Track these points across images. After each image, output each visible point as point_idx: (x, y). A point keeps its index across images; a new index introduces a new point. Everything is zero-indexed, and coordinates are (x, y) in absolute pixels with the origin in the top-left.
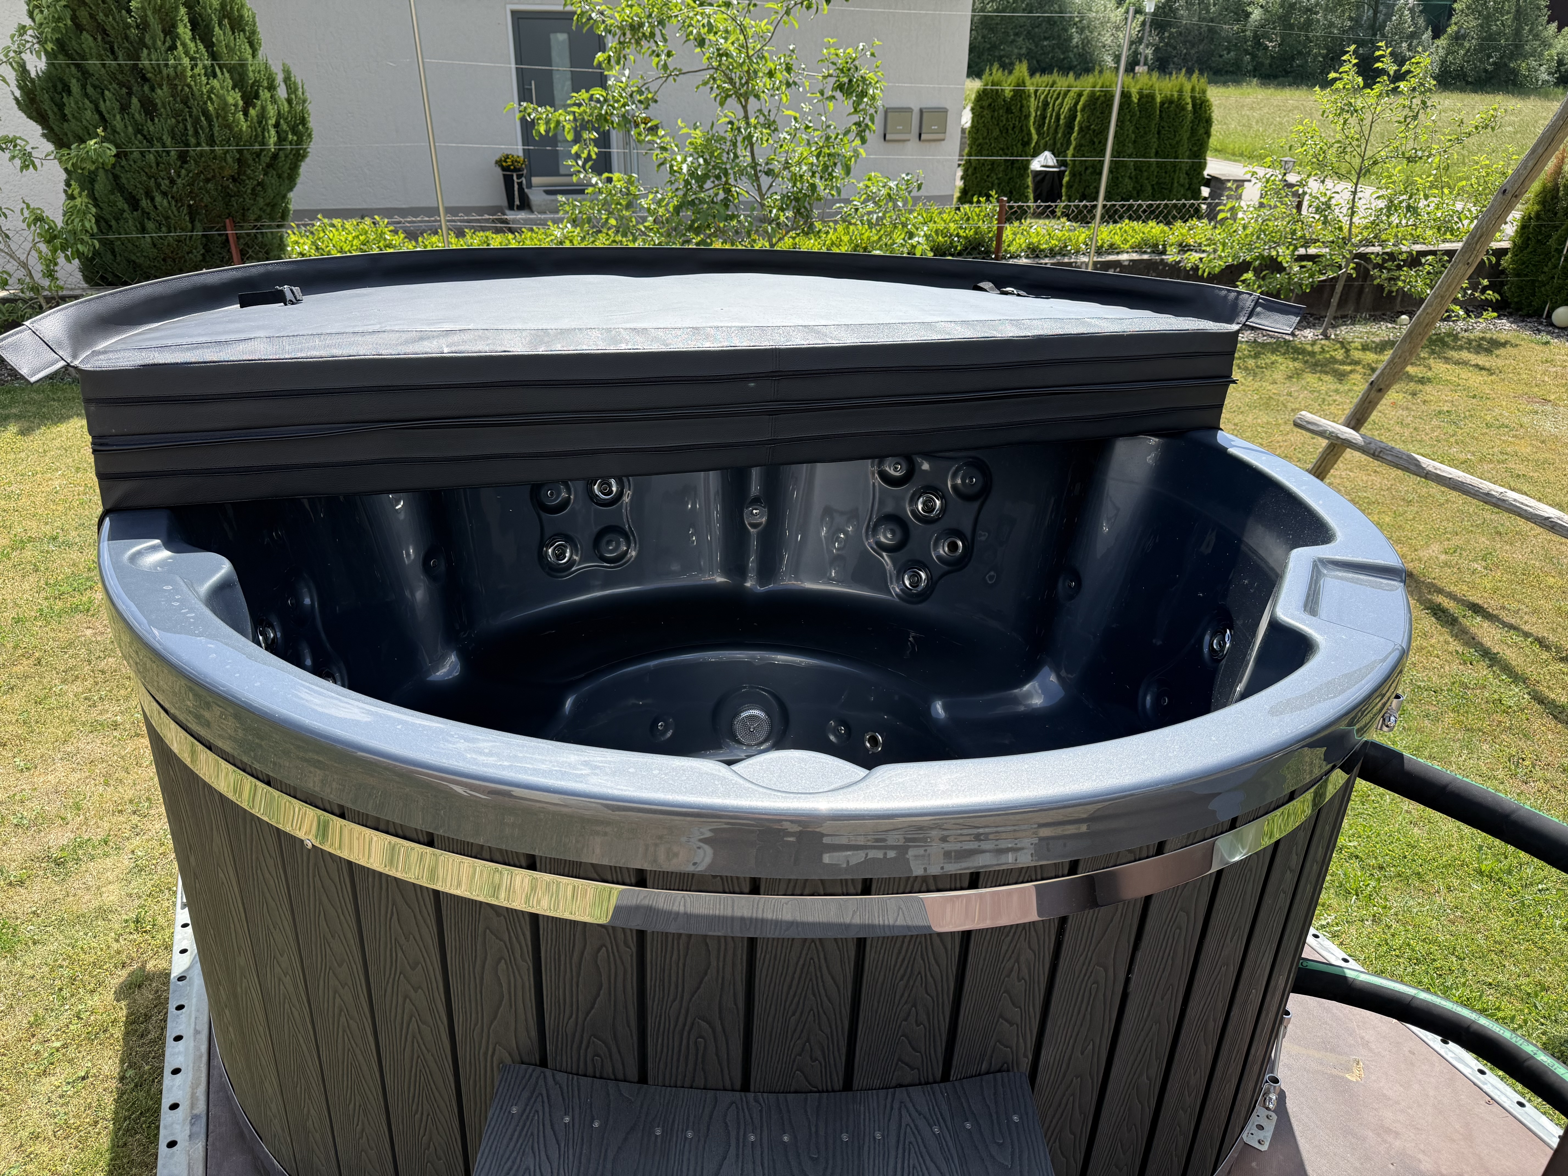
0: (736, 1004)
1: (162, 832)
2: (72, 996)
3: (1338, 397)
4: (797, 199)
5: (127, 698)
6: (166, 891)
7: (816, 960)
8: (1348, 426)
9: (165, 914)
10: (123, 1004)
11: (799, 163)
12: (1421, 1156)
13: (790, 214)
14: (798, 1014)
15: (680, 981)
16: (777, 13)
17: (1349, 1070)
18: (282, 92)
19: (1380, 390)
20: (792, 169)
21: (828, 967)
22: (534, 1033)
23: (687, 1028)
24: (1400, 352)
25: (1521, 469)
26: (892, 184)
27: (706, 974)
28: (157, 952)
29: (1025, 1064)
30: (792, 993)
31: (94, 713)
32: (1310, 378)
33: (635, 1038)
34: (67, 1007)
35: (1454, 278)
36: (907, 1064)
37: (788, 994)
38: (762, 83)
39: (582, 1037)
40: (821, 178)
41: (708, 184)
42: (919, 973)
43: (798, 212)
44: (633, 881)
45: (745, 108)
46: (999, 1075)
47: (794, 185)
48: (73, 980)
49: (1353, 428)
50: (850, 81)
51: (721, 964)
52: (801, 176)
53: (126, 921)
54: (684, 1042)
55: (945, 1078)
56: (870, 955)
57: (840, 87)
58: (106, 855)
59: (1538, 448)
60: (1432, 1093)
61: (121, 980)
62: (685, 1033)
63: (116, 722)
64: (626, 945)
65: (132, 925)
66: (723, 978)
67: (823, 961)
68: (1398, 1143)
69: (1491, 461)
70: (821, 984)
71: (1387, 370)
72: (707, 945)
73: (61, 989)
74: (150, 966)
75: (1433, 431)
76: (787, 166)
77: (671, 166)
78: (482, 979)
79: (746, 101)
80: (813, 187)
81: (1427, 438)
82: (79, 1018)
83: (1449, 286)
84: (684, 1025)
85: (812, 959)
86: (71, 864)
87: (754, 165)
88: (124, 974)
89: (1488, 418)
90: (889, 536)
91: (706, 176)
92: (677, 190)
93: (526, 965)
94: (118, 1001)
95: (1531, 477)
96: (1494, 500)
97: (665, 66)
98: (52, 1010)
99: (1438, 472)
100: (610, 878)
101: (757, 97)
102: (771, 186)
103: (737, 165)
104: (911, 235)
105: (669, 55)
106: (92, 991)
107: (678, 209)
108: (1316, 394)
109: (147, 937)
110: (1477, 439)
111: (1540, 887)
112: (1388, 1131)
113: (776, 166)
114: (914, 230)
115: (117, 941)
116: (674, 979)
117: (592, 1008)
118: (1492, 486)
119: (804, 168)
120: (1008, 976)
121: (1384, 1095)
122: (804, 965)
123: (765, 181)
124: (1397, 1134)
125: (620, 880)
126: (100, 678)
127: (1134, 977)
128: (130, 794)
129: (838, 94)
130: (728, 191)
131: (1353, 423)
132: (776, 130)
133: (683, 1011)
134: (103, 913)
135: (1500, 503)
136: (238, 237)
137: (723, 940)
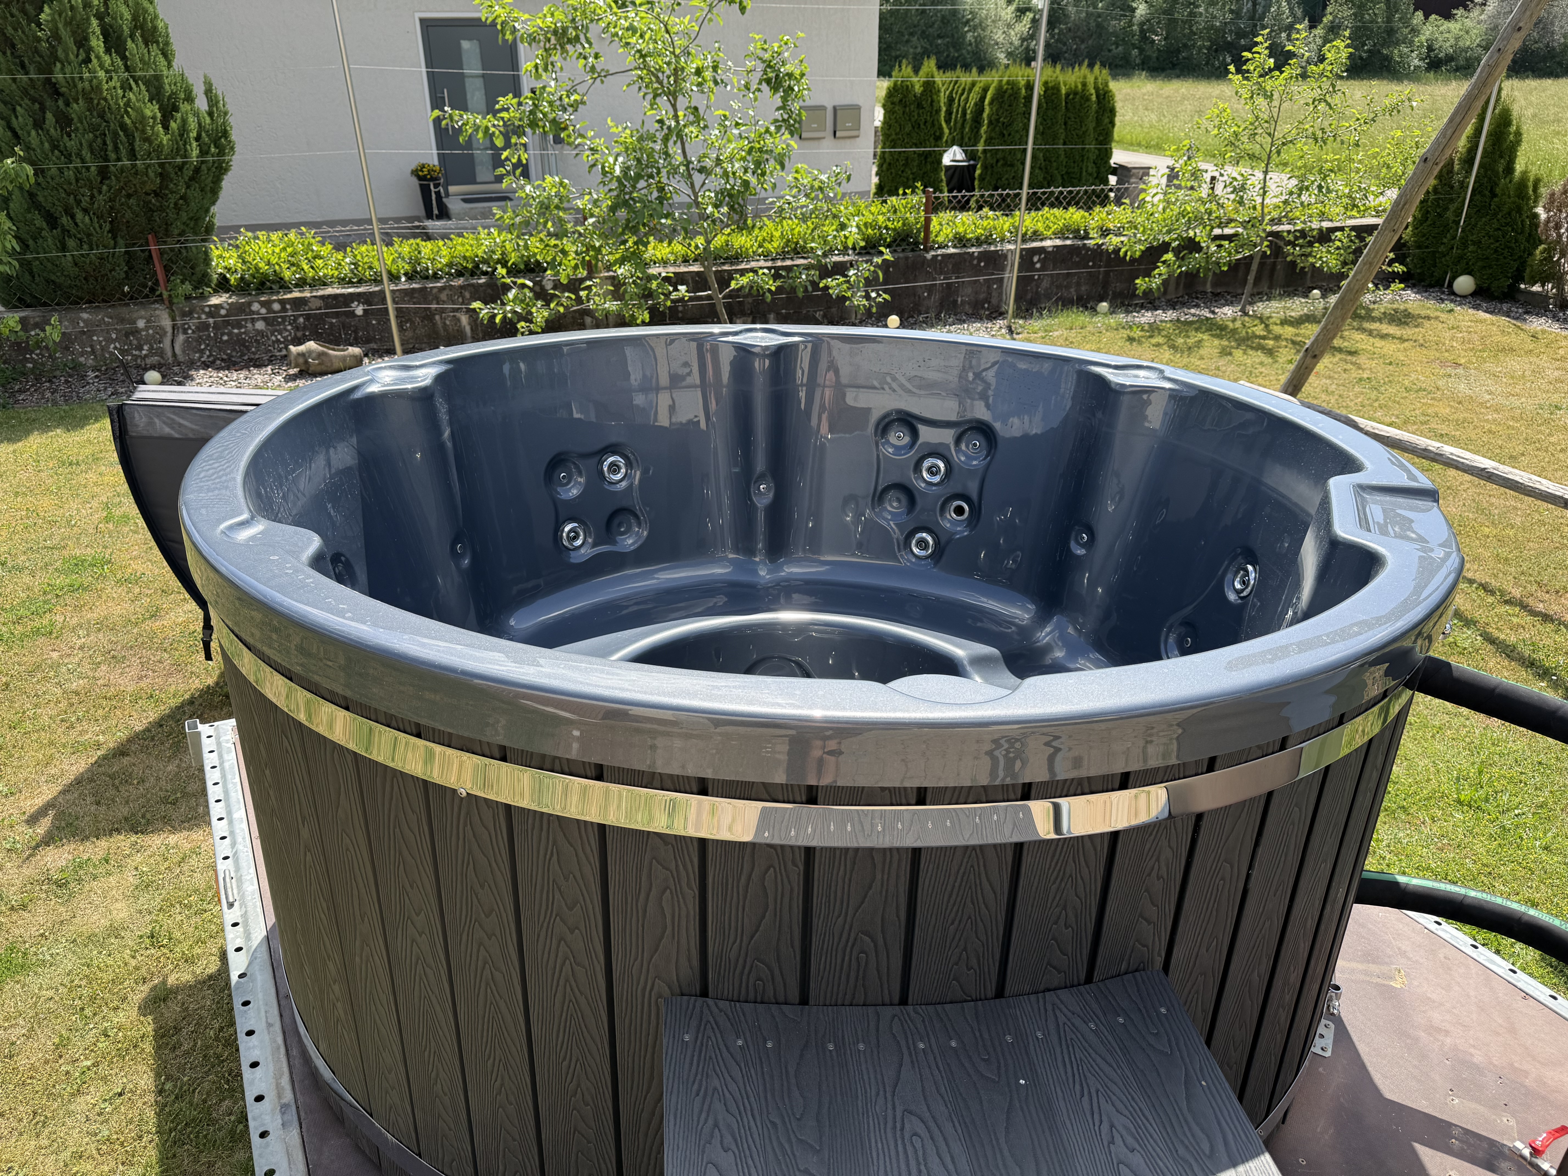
0: (898, 916)
1: (163, 847)
2: (95, 1014)
3: (1263, 370)
4: (730, 196)
5: (105, 718)
6: (178, 906)
7: (976, 868)
8: (1286, 393)
9: (180, 927)
10: (150, 1018)
11: (731, 160)
12: (1472, 1050)
13: (725, 209)
14: (957, 922)
15: (845, 897)
16: (701, 10)
17: (1391, 978)
18: (201, 103)
19: (1315, 356)
20: (725, 165)
21: (986, 874)
22: (696, 963)
23: (850, 944)
24: (1332, 318)
25: (1444, 429)
26: (824, 177)
27: (870, 888)
28: (178, 965)
29: (1159, 961)
30: (952, 902)
31: (73, 734)
32: (1238, 353)
33: (798, 958)
34: (91, 1026)
35: (1381, 245)
36: (1054, 968)
37: (948, 902)
39: (745, 961)
40: (754, 173)
41: (642, 184)
42: (1071, 876)
43: (732, 208)
44: (804, 799)
45: (674, 106)
46: (1137, 974)
47: (727, 182)
48: (93, 999)
49: (1291, 394)
50: (777, 76)
51: (886, 877)
52: (734, 173)
53: (141, 937)
54: (847, 958)
55: (1089, 980)
56: (1027, 859)
57: (767, 81)
58: (109, 874)
59: (1457, 409)
60: (1472, 993)
61: (143, 995)
62: (848, 949)
63: (98, 741)
64: (794, 864)
65: (148, 941)
66: (887, 891)
67: (982, 868)
68: (1448, 1040)
69: (1415, 423)
70: (979, 892)
71: (1321, 337)
72: (873, 858)
73: (82, 1009)
74: (171, 980)
75: (1357, 397)
76: (718, 161)
77: (603, 167)
78: (645, 911)
79: (675, 99)
80: (746, 183)
81: (1352, 404)
82: (107, 1036)
83: (1377, 253)
84: (847, 941)
85: (972, 866)
86: (73, 885)
87: (687, 164)
88: (146, 988)
89: (1406, 382)
90: (895, 504)
91: (639, 176)
92: (610, 190)
93: (692, 894)
94: (145, 1016)
95: (1454, 436)
96: (1432, 455)
97: (593, 68)
98: (77, 1031)
99: (1377, 432)
100: (781, 798)
102: (704, 183)
103: (669, 163)
104: (843, 226)
105: (596, 57)
106: (116, 1009)
107: (613, 209)
108: (1242, 367)
109: (165, 951)
110: (1398, 403)
111: (1516, 812)
112: (1439, 1030)
113: (708, 163)
114: (846, 221)
115: (134, 957)
116: (839, 894)
117: (757, 931)
118: (1429, 442)
119: (736, 164)
120: (1149, 875)
121: (1429, 998)
122: (964, 873)
123: (698, 178)
125: (791, 799)
126: (75, 699)
127: (1255, 873)
128: (125, 811)
129: (765, 88)
130: (661, 189)
131: (1290, 390)
132: (706, 127)
133: (847, 927)
134: (115, 931)
135: (1437, 457)
136: (161, 253)
137: (888, 853)
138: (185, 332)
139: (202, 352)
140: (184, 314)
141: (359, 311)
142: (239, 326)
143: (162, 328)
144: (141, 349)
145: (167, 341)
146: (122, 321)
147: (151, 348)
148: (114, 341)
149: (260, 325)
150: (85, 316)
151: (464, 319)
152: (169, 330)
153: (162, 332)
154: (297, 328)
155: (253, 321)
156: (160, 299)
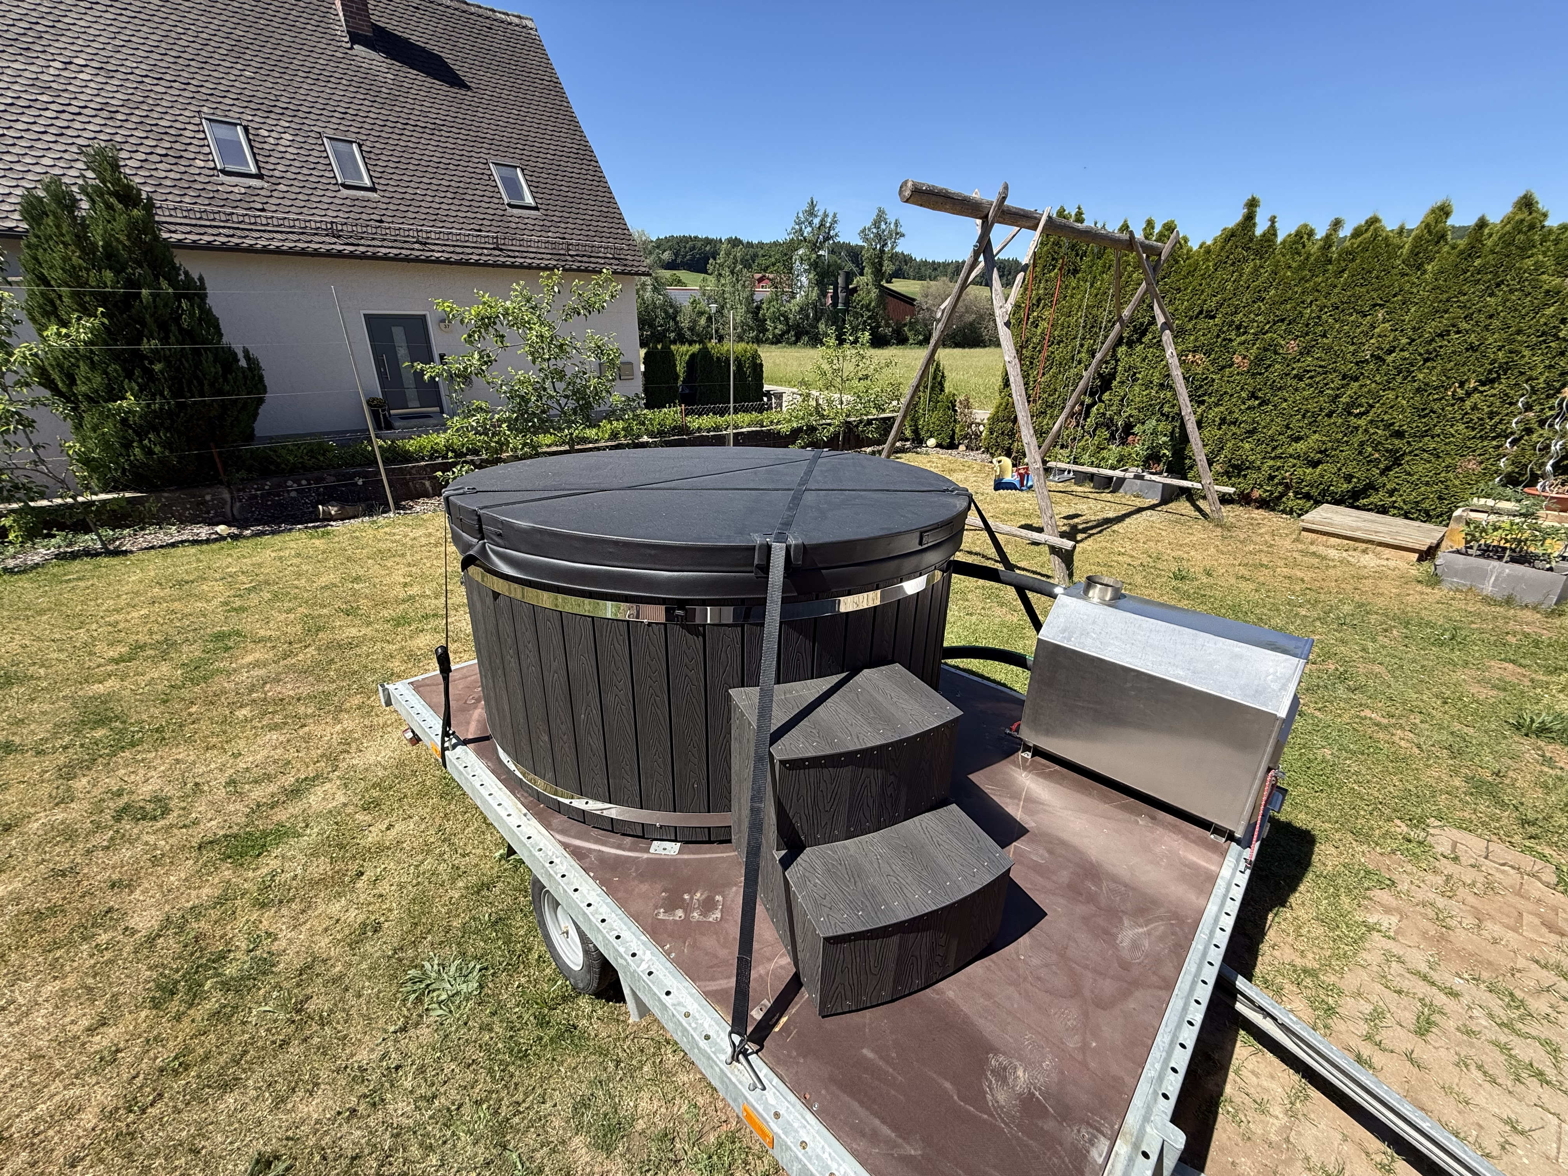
18: (243, 363)
138: (240, 501)
139: (253, 512)
141: (360, 482)
142: (279, 496)
143: (223, 499)
144: (208, 513)
145: (228, 507)
146: (194, 496)
147: (216, 512)
148: (188, 509)
149: (293, 494)
151: (427, 483)
152: (229, 500)
153: (224, 502)
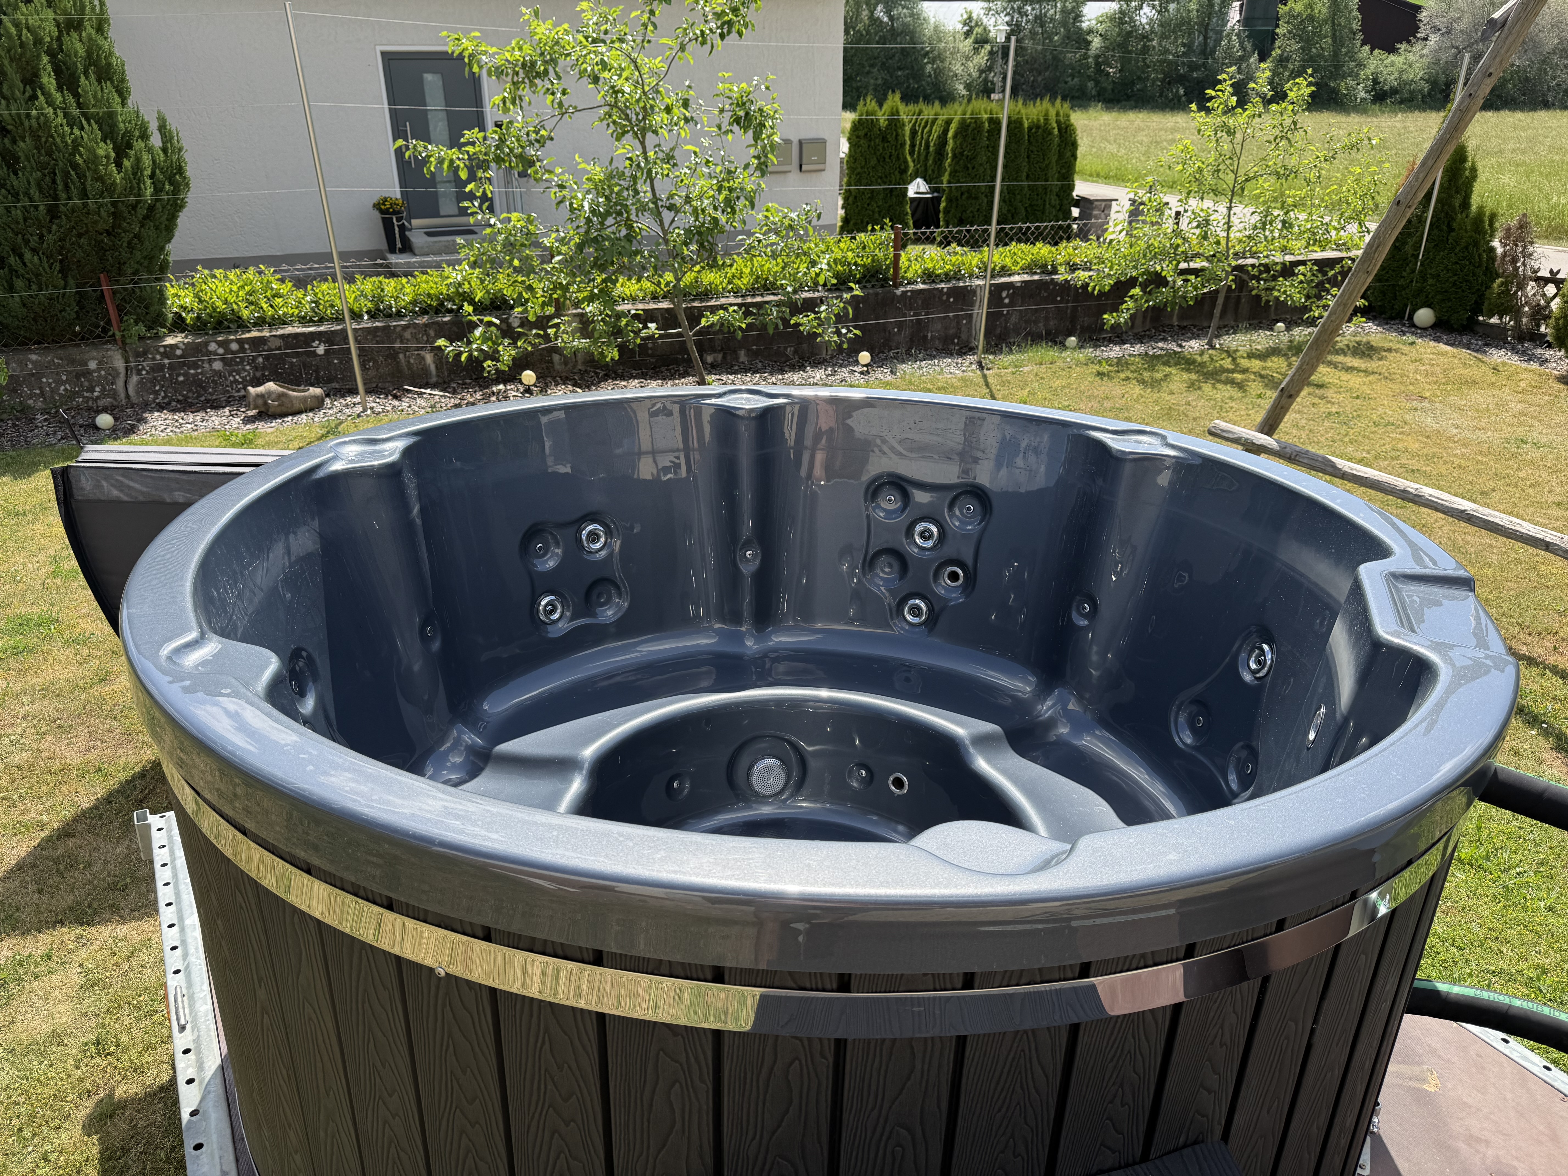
0: (939, 1107)
1: (111, 940)
2: (34, 1136)
3: (1233, 404)
4: (700, 233)
5: (50, 795)
6: (126, 1006)
7: (1027, 1052)
8: (1261, 431)
9: (129, 1031)
10: (95, 1138)
11: (700, 198)
12: (1515, 1163)
13: (694, 247)
14: (1004, 1109)
15: (881, 1090)
16: (671, 49)
17: (1424, 1080)
18: (156, 141)
19: (1290, 396)
20: (694, 203)
21: (1038, 1057)
22: (709, 1160)
23: (884, 1138)
24: (1307, 359)
25: (1414, 464)
26: (793, 215)
27: (909, 1079)
28: (125, 1075)
29: (1218, 1130)
30: (999, 1089)
31: (15, 813)
32: (1207, 388)
33: (826, 1153)
34: (30, 1149)
35: (1355, 287)
36: (1109, 1148)
37: (995, 1089)
38: (659, 118)
39: (765, 1158)
40: (723, 211)
41: (610, 221)
42: (1129, 1052)
43: (701, 245)
44: (835, 986)
45: (643, 143)
46: (1197, 1147)
47: (697, 220)
48: (32, 1117)
49: (1267, 434)
50: (747, 114)
51: (926, 1067)
52: (703, 211)
53: (86, 1044)
54: (881, 1152)
55: (1145, 1157)
56: (1083, 1039)
57: (737, 121)
58: (52, 972)
59: (1425, 443)
60: (1509, 1096)
61: (88, 1111)
62: (883, 1144)
63: (41, 821)
64: (823, 1056)
65: (93, 1048)
66: (927, 1081)
67: (1033, 1052)
68: (1490, 1152)
69: (1385, 458)
70: (1030, 1076)
71: (1297, 377)
72: (912, 1048)
73: (20, 1130)
74: (119, 1093)
75: (1327, 432)
76: (688, 200)
77: (571, 204)
78: (651, 1105)
79: (644, 137)
80: (715, 220)
81: (1322, 439)
82: (46, 1160)
83: (1351, 294)
84: (882, 1135)
85: (1023, 1051)
86: (12, 986)
87: (655, 199)
88: (90, 1103)
89: (1374, 417)
90: (887, 570)
91: (608, 213)
92: (578, 227)
93: (705, 1088)
94: (89, 1135)
95: (1425, 472)
96: (1411, 496)
97: (561, 104)
98: (14, 1155)
99: (1355, 472)
100: (808, 986)
101: (655, 132)
102: (673, 221)
103: (639, 201)
104: (813, 263)
105: (564, 93)
106: (57, 1128)
107: (580, 247)
108: (1213, 402)
109: (111, 1059)
110: (1368, 438)
112: (1478, 1140)
113: (678, 201)
114: (816, 258)
115: (78, 1067)
116: (874, 1087)
117: (779, 1127)
118: (1407, 483)
119: (706, 202)
120: (1212, 1043)
121: (1465, 1103)
122: (1014, 1059)
123: (667, 215)
124: (1487, 1143)
125: (820, 986)
126: (17, 774)
128: (70, 900)
129: (735, 128)
130: (630, 227)
131: (1266, 429)
132: (675, 165)
133: (882, 1121)
134: (57, 1038)
135: (1416, 499)
136: (114, 292)
137: (930, 1042)
138: (139, 372)
139: (157, 393)
140: (137, 355)
141: (321, 350)
142: (196, 367)
143: (115, 369)
144: (92, 390)
145: (120, 383)
146: (73, 362)
147: (103, 390)
148: (64, 383)
149: (218, 366)
150: (34, 357)
151: (429, 358)
152: (122, 371)
153: (114, 373)
154: (256, 368)
155: (210, 361)
156: (113, 340)
